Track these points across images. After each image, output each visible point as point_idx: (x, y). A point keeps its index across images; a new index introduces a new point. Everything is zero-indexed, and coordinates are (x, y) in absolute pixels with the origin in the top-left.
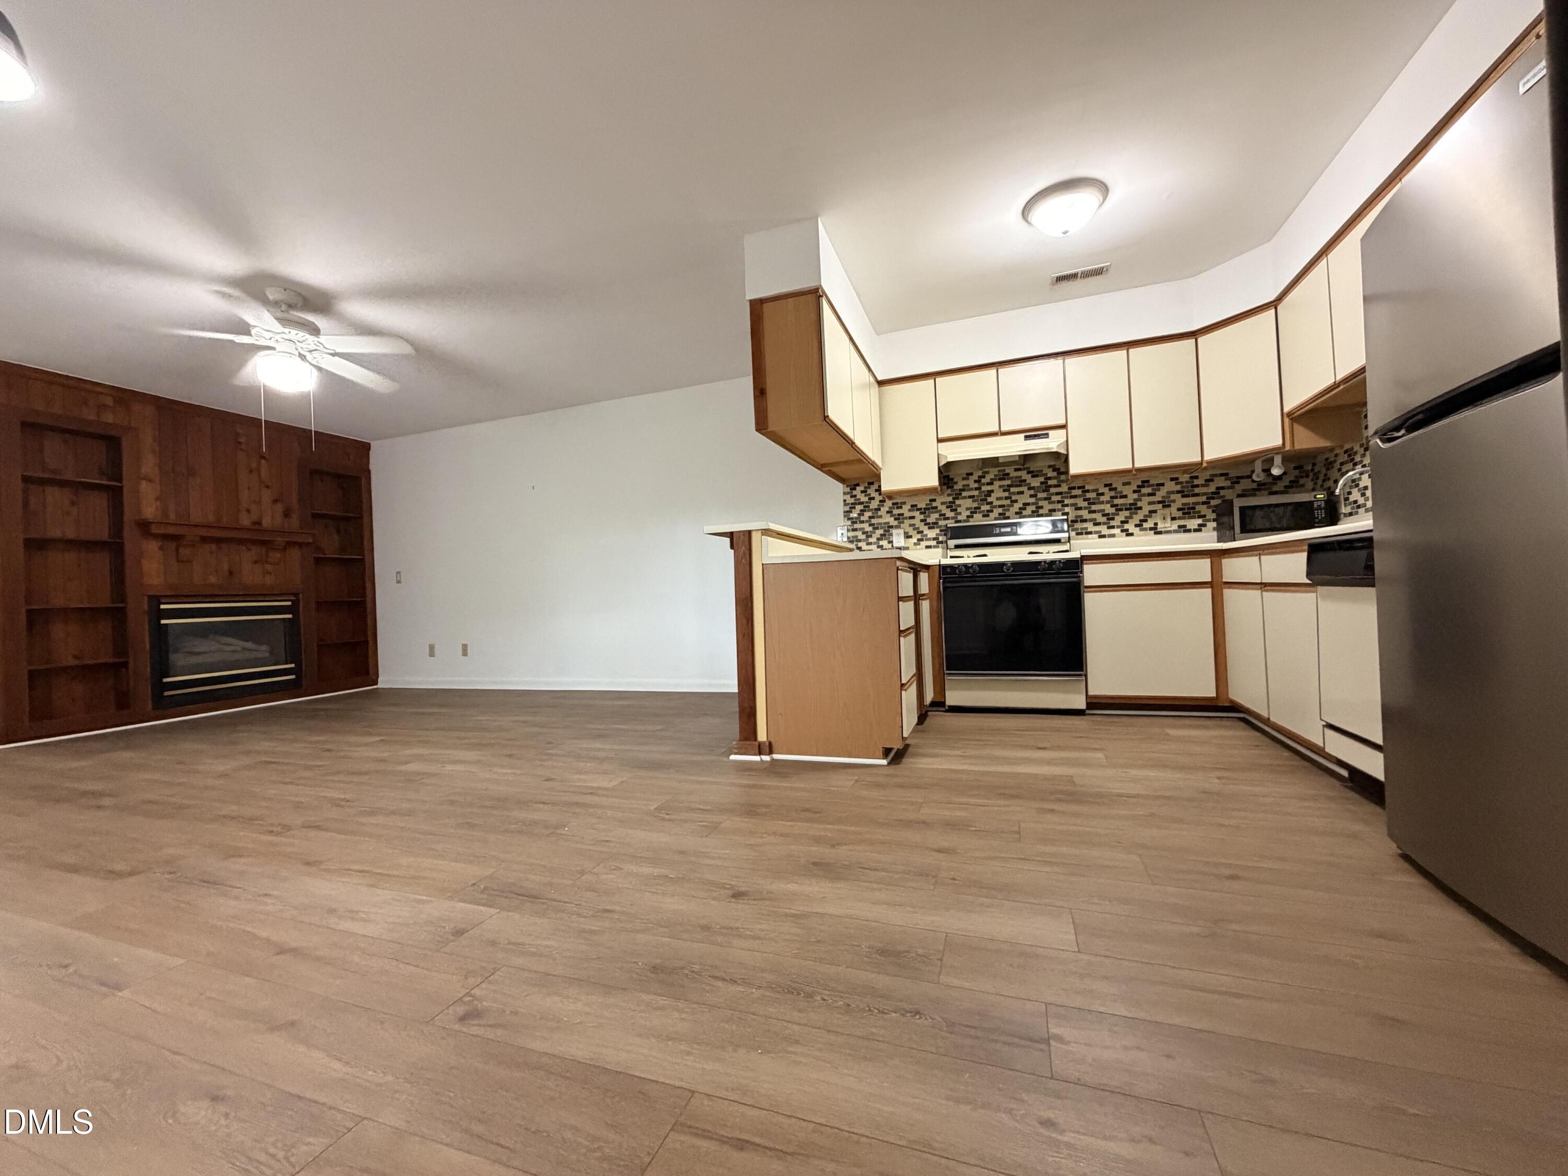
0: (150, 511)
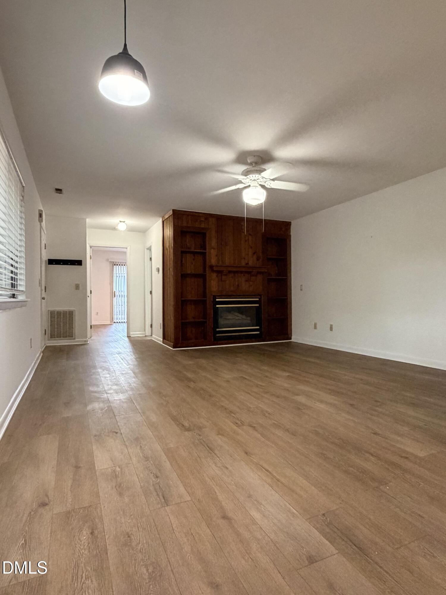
0: (213, 261)
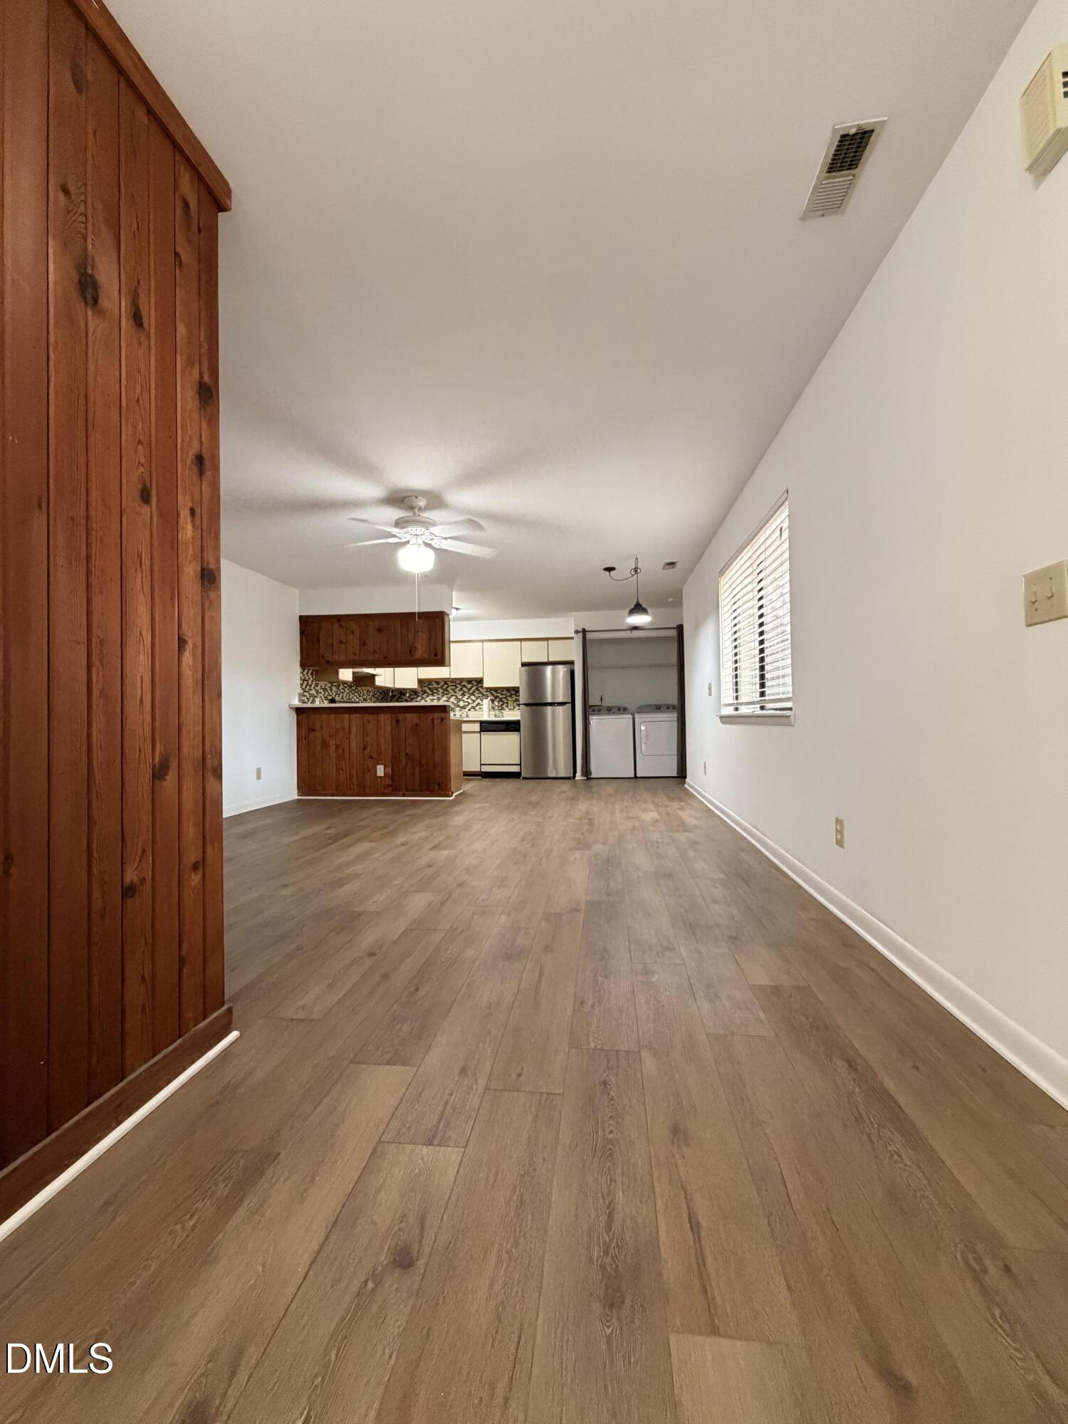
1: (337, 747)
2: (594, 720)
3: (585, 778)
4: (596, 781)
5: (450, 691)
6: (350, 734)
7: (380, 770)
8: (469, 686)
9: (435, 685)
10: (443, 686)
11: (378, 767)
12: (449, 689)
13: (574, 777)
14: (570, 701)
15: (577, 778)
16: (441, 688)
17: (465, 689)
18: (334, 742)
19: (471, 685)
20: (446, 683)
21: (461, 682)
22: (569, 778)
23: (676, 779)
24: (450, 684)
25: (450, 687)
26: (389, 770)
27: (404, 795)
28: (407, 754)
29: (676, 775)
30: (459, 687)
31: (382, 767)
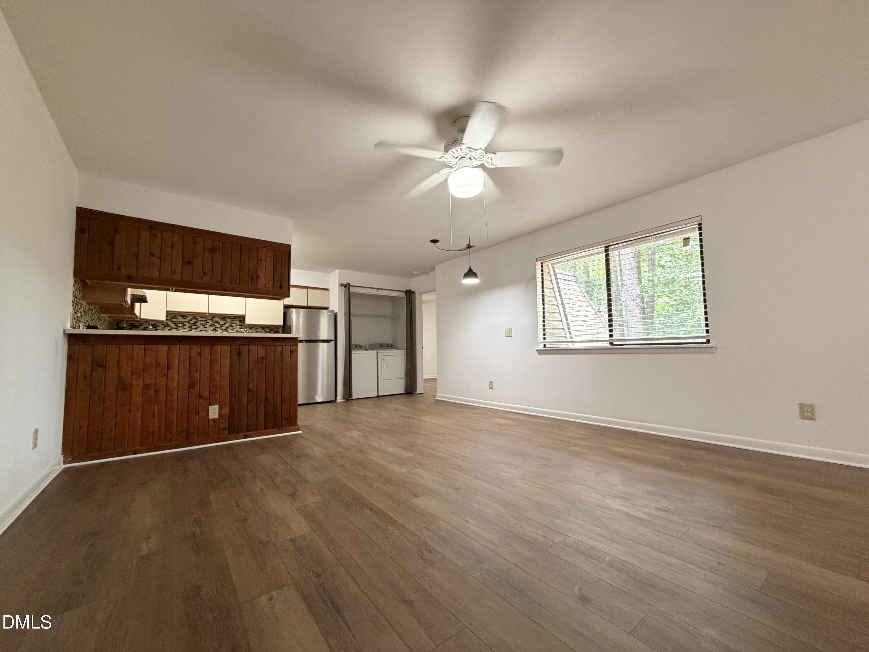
1: (146, 387)
2: (356, 355)
3: (344, 400)
4: (356, 402)
5: (199, 325)
6: (169, 369)
7: (214, 412)
8: (222, 322)
9: (181, 319)
10: (191, 320)
11: (211, 407)
12: (198, 324)
13: (336, 399)
14: (334, 339)
15: (337, 401)
16: (189, 322)
17: (217, 325)
18: (141, 381)
19: (225, 322)
20: (194, 317)
21: (213, 318)
22: (330, 402)
23: (402, 395)
24: (199, 319)
25: (199, 322)
26: (226, 411)
27: (246, 437)
28: (249, 390)
29: (403, 392)
30: (211, 322)
31: (217, 407)
